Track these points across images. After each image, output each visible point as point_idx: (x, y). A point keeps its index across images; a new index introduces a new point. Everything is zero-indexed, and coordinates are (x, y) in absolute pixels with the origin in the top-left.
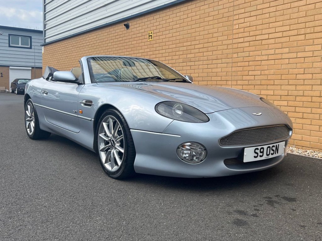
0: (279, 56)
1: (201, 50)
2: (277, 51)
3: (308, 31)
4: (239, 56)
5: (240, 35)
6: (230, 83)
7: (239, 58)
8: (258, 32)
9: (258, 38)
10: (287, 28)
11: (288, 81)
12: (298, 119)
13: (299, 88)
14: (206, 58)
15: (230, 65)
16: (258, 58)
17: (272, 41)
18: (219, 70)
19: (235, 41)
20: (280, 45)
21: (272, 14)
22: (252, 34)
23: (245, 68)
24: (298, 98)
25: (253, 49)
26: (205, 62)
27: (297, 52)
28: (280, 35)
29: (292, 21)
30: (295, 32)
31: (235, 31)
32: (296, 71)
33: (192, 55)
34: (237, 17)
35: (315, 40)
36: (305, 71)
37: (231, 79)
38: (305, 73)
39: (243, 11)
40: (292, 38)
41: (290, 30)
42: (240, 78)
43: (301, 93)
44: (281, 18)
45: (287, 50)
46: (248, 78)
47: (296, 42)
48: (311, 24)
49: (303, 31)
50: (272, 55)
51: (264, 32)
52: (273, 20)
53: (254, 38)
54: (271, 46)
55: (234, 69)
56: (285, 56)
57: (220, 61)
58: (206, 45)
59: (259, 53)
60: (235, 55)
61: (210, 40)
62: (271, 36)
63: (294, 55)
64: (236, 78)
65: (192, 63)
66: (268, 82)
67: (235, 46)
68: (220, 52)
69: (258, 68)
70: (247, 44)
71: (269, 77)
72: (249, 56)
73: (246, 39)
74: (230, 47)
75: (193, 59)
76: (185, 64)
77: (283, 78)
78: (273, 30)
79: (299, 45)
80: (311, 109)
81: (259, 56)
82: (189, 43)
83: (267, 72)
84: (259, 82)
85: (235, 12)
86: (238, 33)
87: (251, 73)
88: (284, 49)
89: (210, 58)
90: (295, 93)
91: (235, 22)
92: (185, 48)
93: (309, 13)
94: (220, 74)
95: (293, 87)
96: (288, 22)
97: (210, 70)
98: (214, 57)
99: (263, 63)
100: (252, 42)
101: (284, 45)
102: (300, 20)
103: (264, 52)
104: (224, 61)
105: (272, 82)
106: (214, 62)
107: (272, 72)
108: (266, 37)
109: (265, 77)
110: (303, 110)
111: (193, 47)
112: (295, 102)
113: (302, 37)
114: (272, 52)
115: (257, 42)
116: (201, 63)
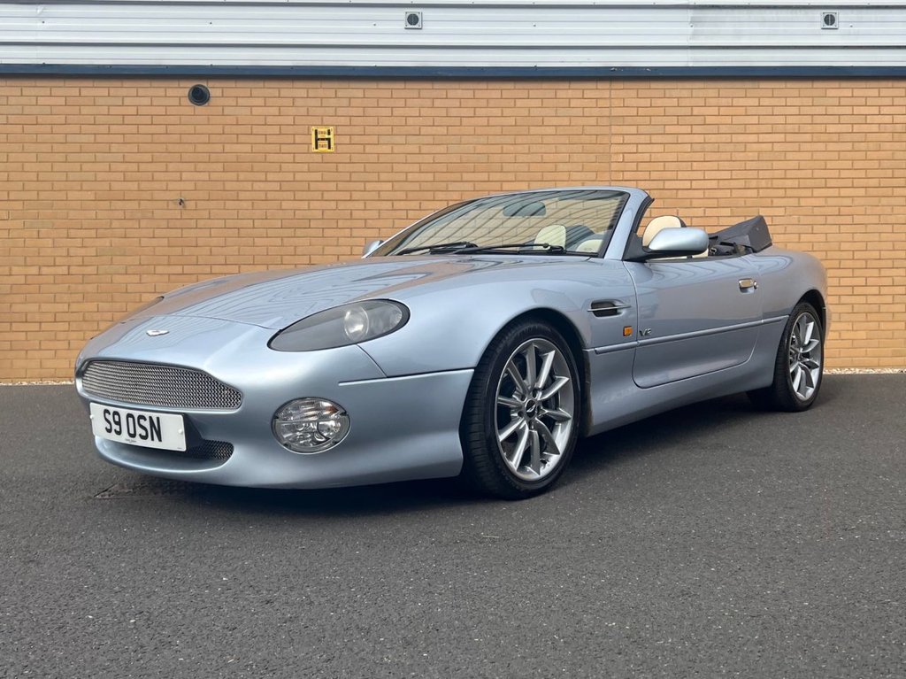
2: (709, 212)
3: (763, 183)
5: (628, 176)
8: (668, 175)
9: (668, 185)
10: (727, 175)
17: (699, 194)
20: (713, 203)
21: (696, 147)
22: (654, 175)
28: (714, 184)
29: (736, 165)
30: (741, 184)
31: (614, 167)
34: (619, 139)
35: (775, 200)
39: (633, 130)
40: (736, 193)
41: (732, 179)
44: (715, 156)
47: (744, 199)
48: (768, 174)
49: (753, 184)
50: (700, 218)
51: (681, 176)
52: (699, 156)
54: (695, 203)
56: (722, 221)
62: (695, 184)
78: (699, 175)
82: (482, 176)
85: (615, 129)
86: (623, 171)
88: (723, 209)
91: (614, 148)
93: (765, 156)
96: (727, 165)
100: (655, 191)
101: (722, 202)
102: (750, 165)
103: (682, 212)
108: (687, 185)
113: (753, 193)
114: (700, 212)
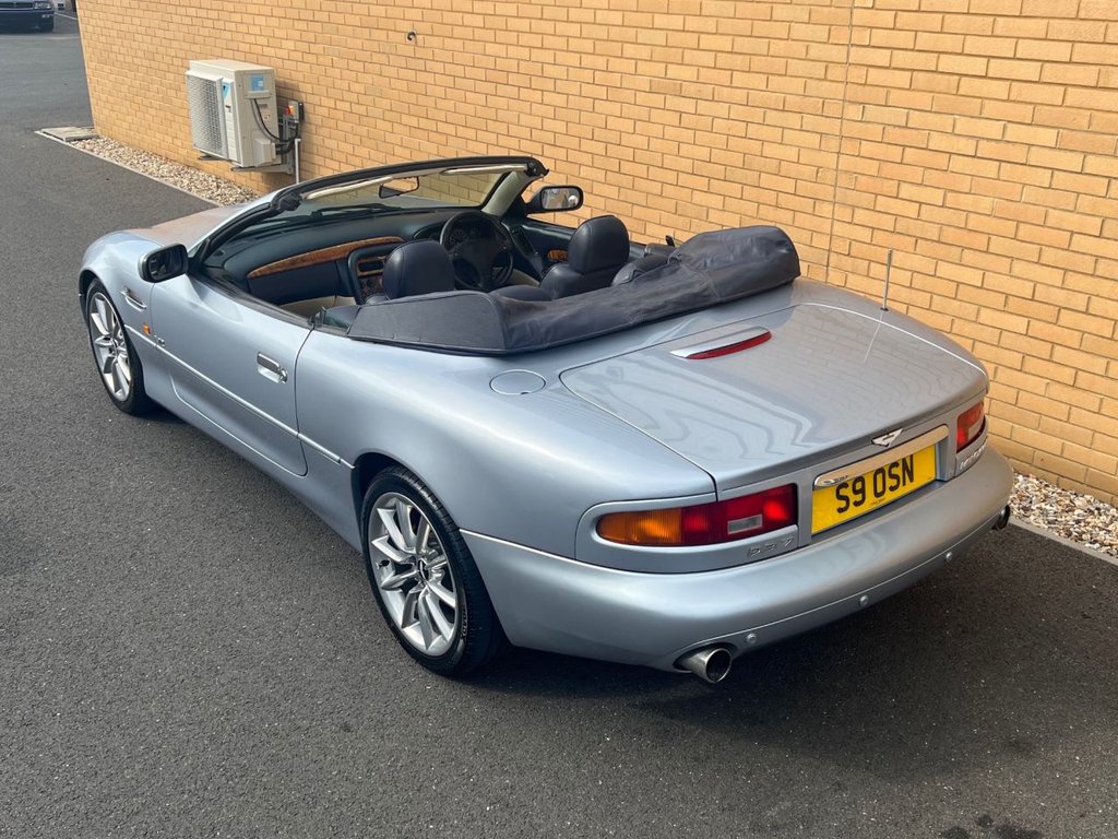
0: (1018, 154)
1: (723, 60)
2: (1014, 132)
5: (879, 37)
6: (826, 209)
7: (870, 126)
8: (948, 42)
9: (947, 63)
10: (1061, 52)
11: (1041, 249)
12: (1057, 386)
13: (1073, 281)
14: (740, 95)
15: (833, 144)
16: (937, 142)
17: (1000, 89)
18: (792, 153)
19: (857, 55)
20: (1025, 112)
22: (923, 40)
23: (888, 169)
24: (1066, 317)
25: (923, 100)
26: (737, 111)
27: (1085, 154)
28: (1030, 71)
30: (1087, 75)
31: (859, 17)
32: (1073, 221)
33: (688, 73)
36: (1106, 227)
37: (831, 199)
38: (1105, 234)
40: (1074, 96)
41: (1070, 62)
42: (867, 199)
43: (1079, 302)
45: (1048, 137)
46: (896, 206)
47: (1089, 113)
50: (993, 143)
51: (971, 45)
53: (929, 61)
54: (991, 108)
55: (845, 163)
56: (1036, 156)
58: (743, 44)
59: (946, 122)
60: (853, 112)
61: (761, 29)
62: (996, 68)
63: (1074, 161)
64: (853, 197)
65: (688, 105)
66: (966, 239)
67: (856, 75)
68: (798, 85)
69: (932, 177)
70: (902, 79)
71: (974, 221)
72: (906, 127)
73: (901, 58)
74: (836, 72)
75: (691, 89)
76: (657, 100)
77: (1021, 235)
78: (1005, 47)
79: (1098, 129)
80: (1108, 363)
81: (944, 137)
82: (677, 22)
83: (966, 201)
84: (933, 233)
86: (871, 28)
87: (906, 191)
88: (1041, 129)
89: (757, 97)
90: (1059, 297)
92: (660, 38)
95: (1056, 276)
97: (755, 146)
98: (774, 99)
99: (958, 163)
100: (921, 75)
101: (1044, 114)
103: (964, 125)
105: (980, 242)
106: (773, 117)
107: (985, 204)
108: (979, 67)
109: (959, 219)
110: (1079, 360)
111: (691, 39)
112: (1055, 327)
114: (994, 130)
115: (942, 82)
116: (722, 109)
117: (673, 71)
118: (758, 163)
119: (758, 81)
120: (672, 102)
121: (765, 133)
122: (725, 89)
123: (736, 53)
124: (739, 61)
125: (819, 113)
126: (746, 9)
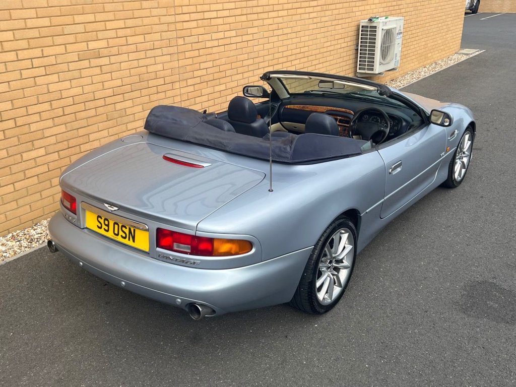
1: (121, 33)
4: (186, 42)
14: (133, 47)
18: (160, 67)
19: (179, 18)
22: (199, 8)
33: (103, 44)
57: (158, 52)
58: (130, 23)
60: (181, 41)
65: (105, 61)
67: (179, 26)
68: (158, 36)
74: (172, 27)
75: (105, 52)
76: (85, 63)
89: (141, 47)
92: (80, 28)
94: (162, 74)
97: (144, 69)
98: (149, 45)
104: (165, 51)
106: (150, 53)
111: (100, 26)
117: (92, 45)
118: (146, 77)
119: (140, 39)
120: (94, 62)
121: (148, 61)
122: (125, 47)
123: (127, 28)
124: (128, 31)
125: (168, 46)
126: (128, 6)
